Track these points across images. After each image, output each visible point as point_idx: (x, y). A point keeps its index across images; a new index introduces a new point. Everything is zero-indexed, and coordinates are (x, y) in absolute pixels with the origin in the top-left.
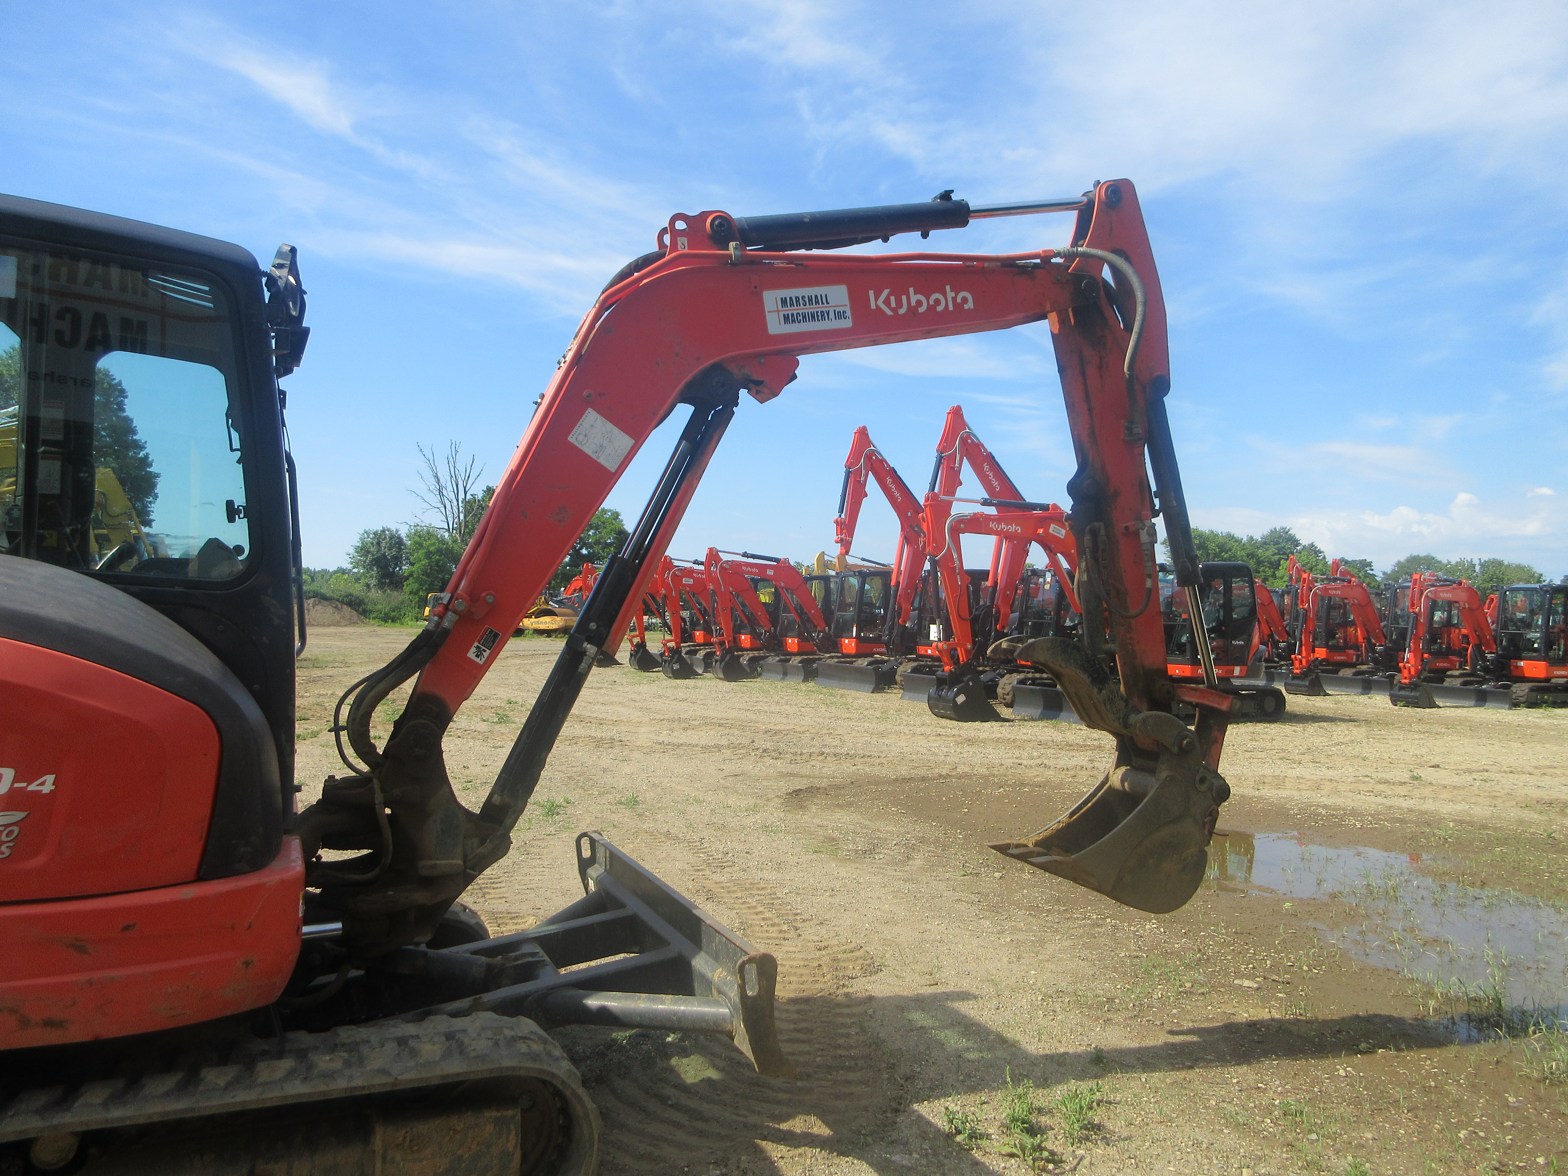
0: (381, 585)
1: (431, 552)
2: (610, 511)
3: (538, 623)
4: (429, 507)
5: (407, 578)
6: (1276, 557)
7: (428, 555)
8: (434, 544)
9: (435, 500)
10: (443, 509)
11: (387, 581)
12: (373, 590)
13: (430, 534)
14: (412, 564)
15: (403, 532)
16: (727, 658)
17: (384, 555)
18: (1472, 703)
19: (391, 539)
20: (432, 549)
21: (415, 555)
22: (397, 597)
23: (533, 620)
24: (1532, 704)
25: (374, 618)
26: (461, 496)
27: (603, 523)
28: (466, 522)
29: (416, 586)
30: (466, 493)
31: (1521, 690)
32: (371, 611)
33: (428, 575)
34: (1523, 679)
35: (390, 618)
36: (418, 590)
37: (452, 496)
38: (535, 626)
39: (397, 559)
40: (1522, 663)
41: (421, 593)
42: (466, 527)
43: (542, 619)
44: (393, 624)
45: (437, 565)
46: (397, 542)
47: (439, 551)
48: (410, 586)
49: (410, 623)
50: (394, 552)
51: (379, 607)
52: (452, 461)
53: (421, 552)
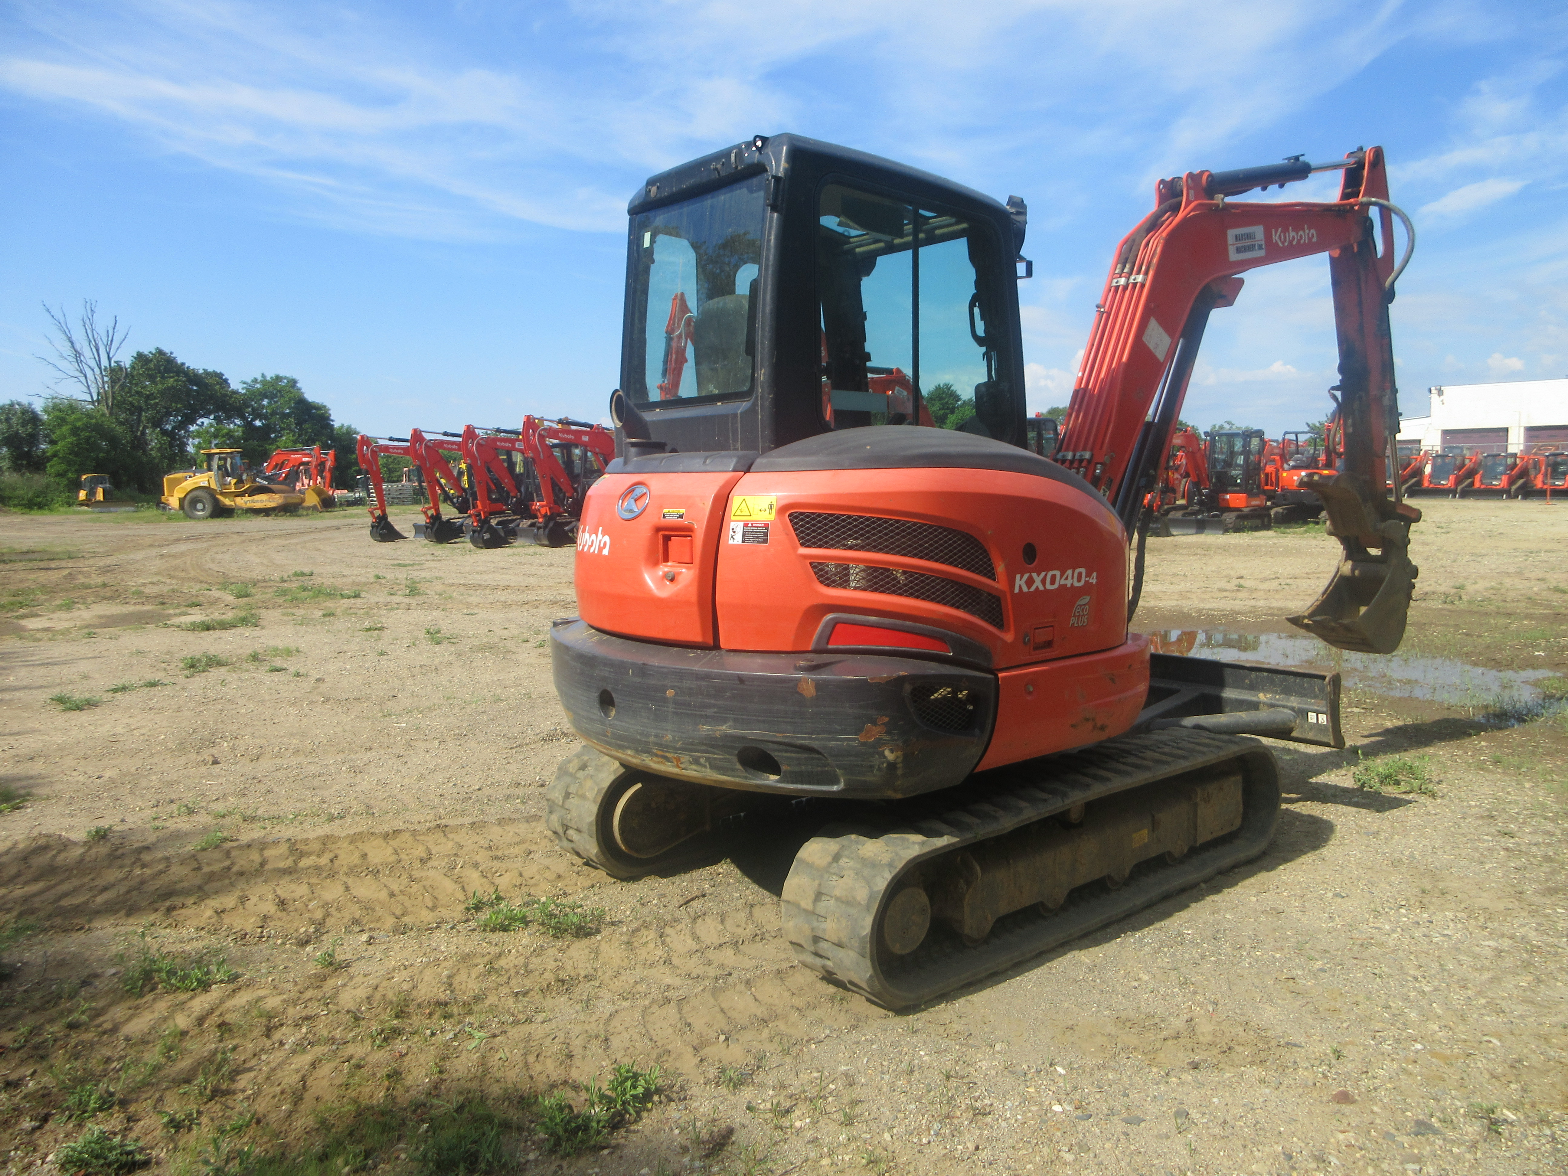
0: (16, 467)
1: (78, 428)
2: (285, 378)
3: (253, 501)
4: (65, 376)
5: (49, 459)
6: (942, 412)
7: (75, 431)
8: (79, 419)
9: (71, 368)
10: (83, 379)
11: (24, 462)
12: (7, 474)
13: (72, 407)
14: (53, 442)
15: (38, 406)
16: (551, 524)
17: (17, 433)
18: (1194, 531)
19: (23, 414)
20: (79, 424)
21: (58, 432)
22: (39, 480)
23: (247, 498)
24: (1237, 530)
25: (15, 506)
26: (105, 362)
27: (280, 391)
28: (113, 393)
29: (63, 467)
30: (109, 359)
31: (1229, 518)
32: (10, 498)
33: (76, 455)
34: (1229, 509)
35: (35, 505)
36: (66, 472)
37: (93, 364)
38: (249, 505)
39: (33, 439)
40: (1228, 496)
41: (70, 475)
42: (113, 398)
43: (256, 497)
44: (40, 512)
45: (88, 444)
46: (30, 417)
47: (86, 427)
48: (53, 467)
49: (61, 509)
50: (29, 428)
51: (20, 492)
52: (88, 323)
53: (65, 429)
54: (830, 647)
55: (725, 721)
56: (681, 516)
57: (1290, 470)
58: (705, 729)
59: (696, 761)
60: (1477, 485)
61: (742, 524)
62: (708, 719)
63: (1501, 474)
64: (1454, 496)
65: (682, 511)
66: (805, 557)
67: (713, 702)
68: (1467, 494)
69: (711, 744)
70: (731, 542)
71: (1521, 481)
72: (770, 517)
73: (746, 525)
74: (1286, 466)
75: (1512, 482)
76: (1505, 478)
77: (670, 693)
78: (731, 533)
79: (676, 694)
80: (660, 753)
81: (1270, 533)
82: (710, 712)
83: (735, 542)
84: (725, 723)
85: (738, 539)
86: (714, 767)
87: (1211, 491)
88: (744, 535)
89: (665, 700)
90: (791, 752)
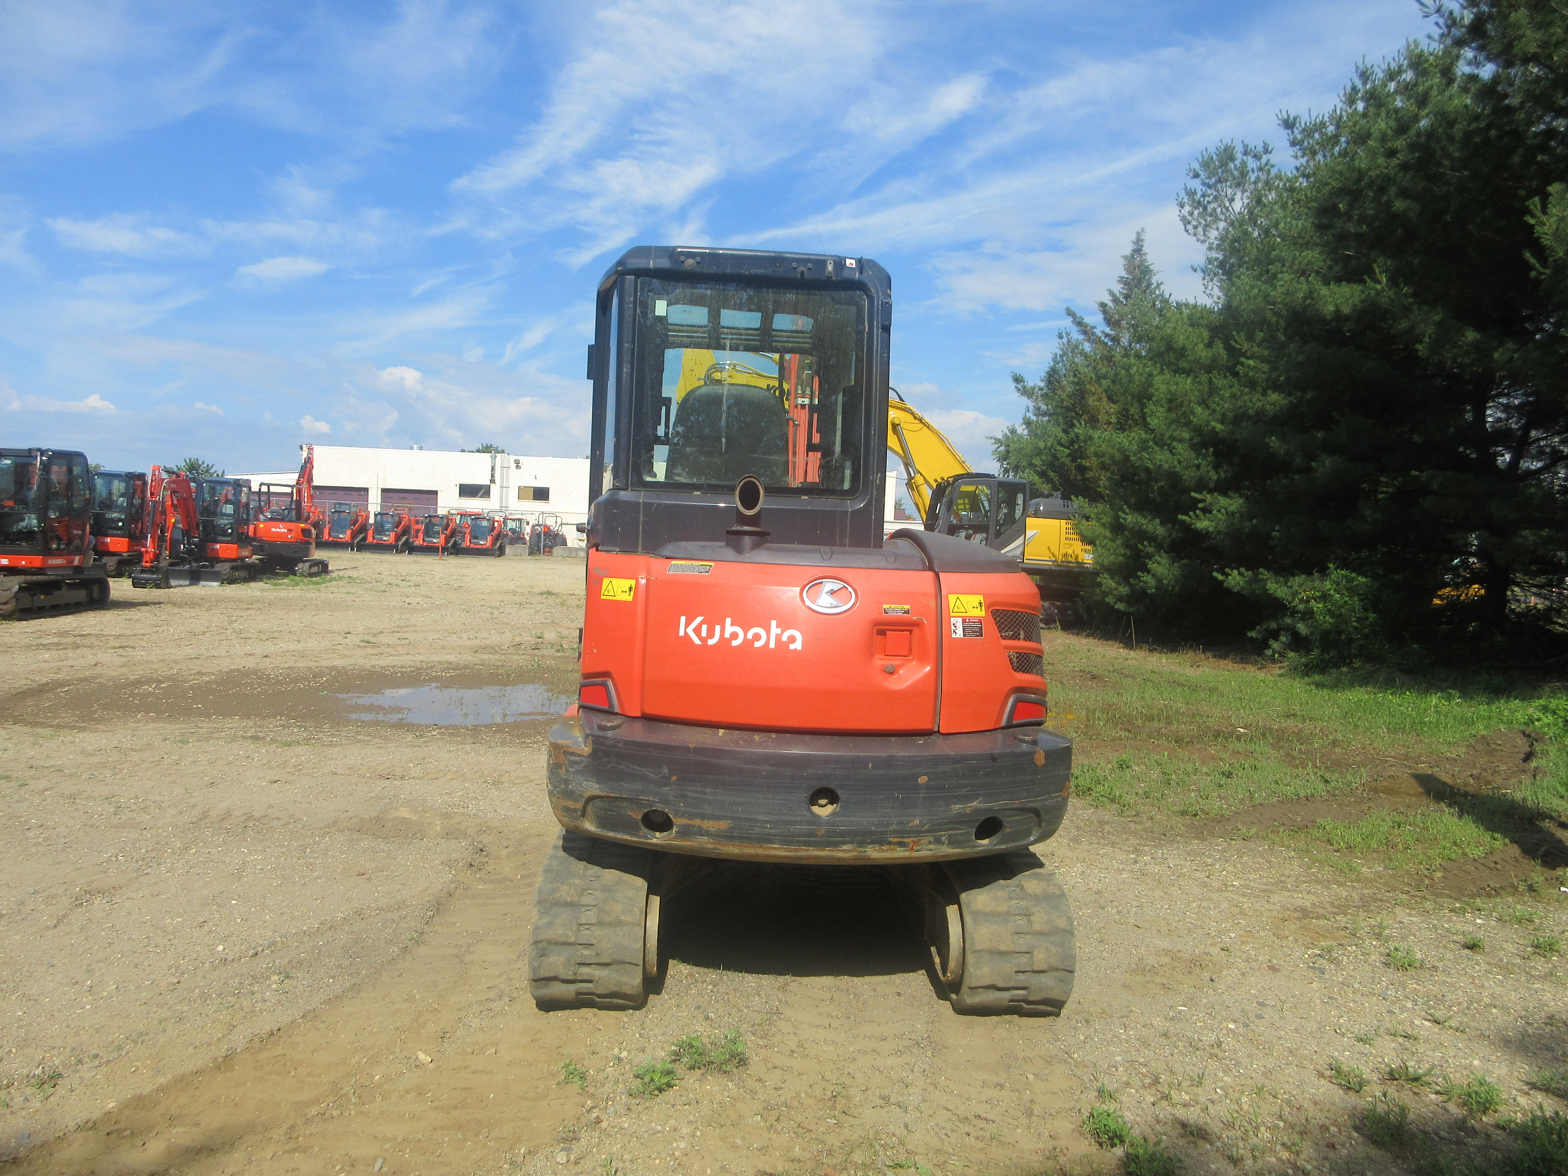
54: (1014, 722)
55: (975, 797)
56: (907, 612)
57: (265, 521)
58: (957, 808)
59: (938, 841)
60: (370, 539)
61: (960, 620)
62: (960, 799)
63: (388, 530)
64: (352, 549)
65: (907, 607)
66: (1006, 648)
67: (967, 782)
68: (362, 547)
69: (960, 820)
70: (954, 636)
71: (405, 538)
72: (981, 613)
73: (964, 621)
74: (261, 517)
75: (398, 539)
76: (393, 535)
77: (923, 780)
78: (953, 627)
79: (930, 780)
80: (896, 840)
81: (261, 585)
82: (964, 791)
83: (958, 636)
84: (976, 799)
85: (960, 633)
86: (952, 842)
87: (201, 540)
88: (964, 630)
89: (917, 787)
90: (1019, 815)
